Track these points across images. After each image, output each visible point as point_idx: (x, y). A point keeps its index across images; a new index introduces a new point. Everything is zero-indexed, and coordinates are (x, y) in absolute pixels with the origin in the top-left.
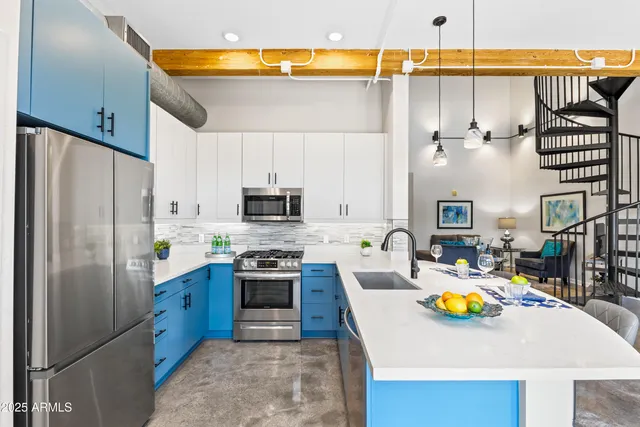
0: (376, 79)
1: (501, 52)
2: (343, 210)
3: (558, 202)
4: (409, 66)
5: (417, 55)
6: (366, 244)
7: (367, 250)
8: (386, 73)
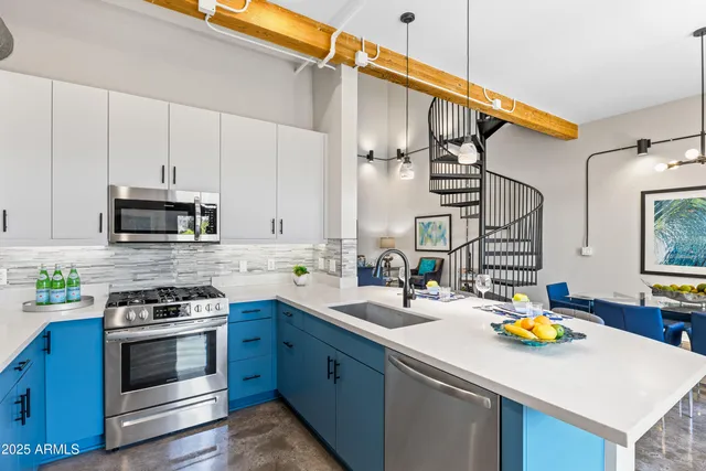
0: (322, 64)
1: (438, 72)
2: (277, 227)
3: (429, 223)
4: (363, 59)
5: (372, 50)
6: (301, 271)
7: (303, 278)
8: (337, 60)
